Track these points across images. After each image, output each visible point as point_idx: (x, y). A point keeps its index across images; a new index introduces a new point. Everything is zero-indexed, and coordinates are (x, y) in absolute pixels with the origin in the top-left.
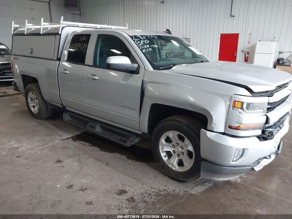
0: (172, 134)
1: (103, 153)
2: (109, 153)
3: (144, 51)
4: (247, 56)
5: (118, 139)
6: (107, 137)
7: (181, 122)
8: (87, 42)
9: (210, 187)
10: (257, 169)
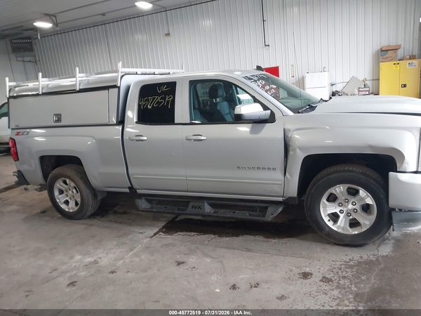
5: (247, 215)
7: (352, 171)
8: (172, 93)
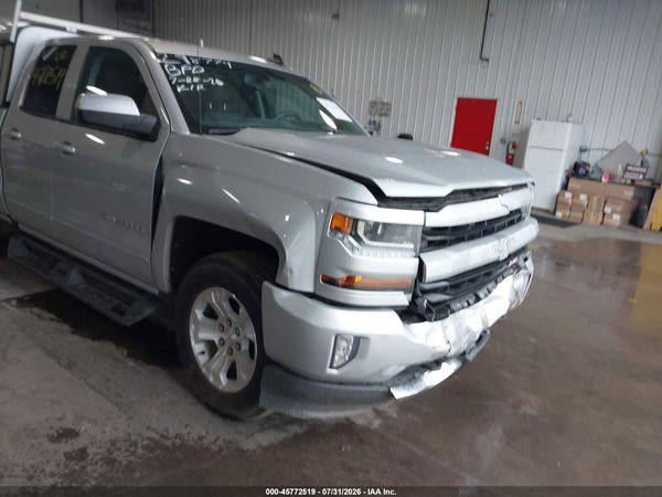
0: (216, 297)
1: (76, 338)
2: (89, 341)
3: (179, 90)
4: (511, 151)
5: (110, 306)
6: (85, 299)
8: (65, 64)
9: (297, 437)
10: (400, 393)
